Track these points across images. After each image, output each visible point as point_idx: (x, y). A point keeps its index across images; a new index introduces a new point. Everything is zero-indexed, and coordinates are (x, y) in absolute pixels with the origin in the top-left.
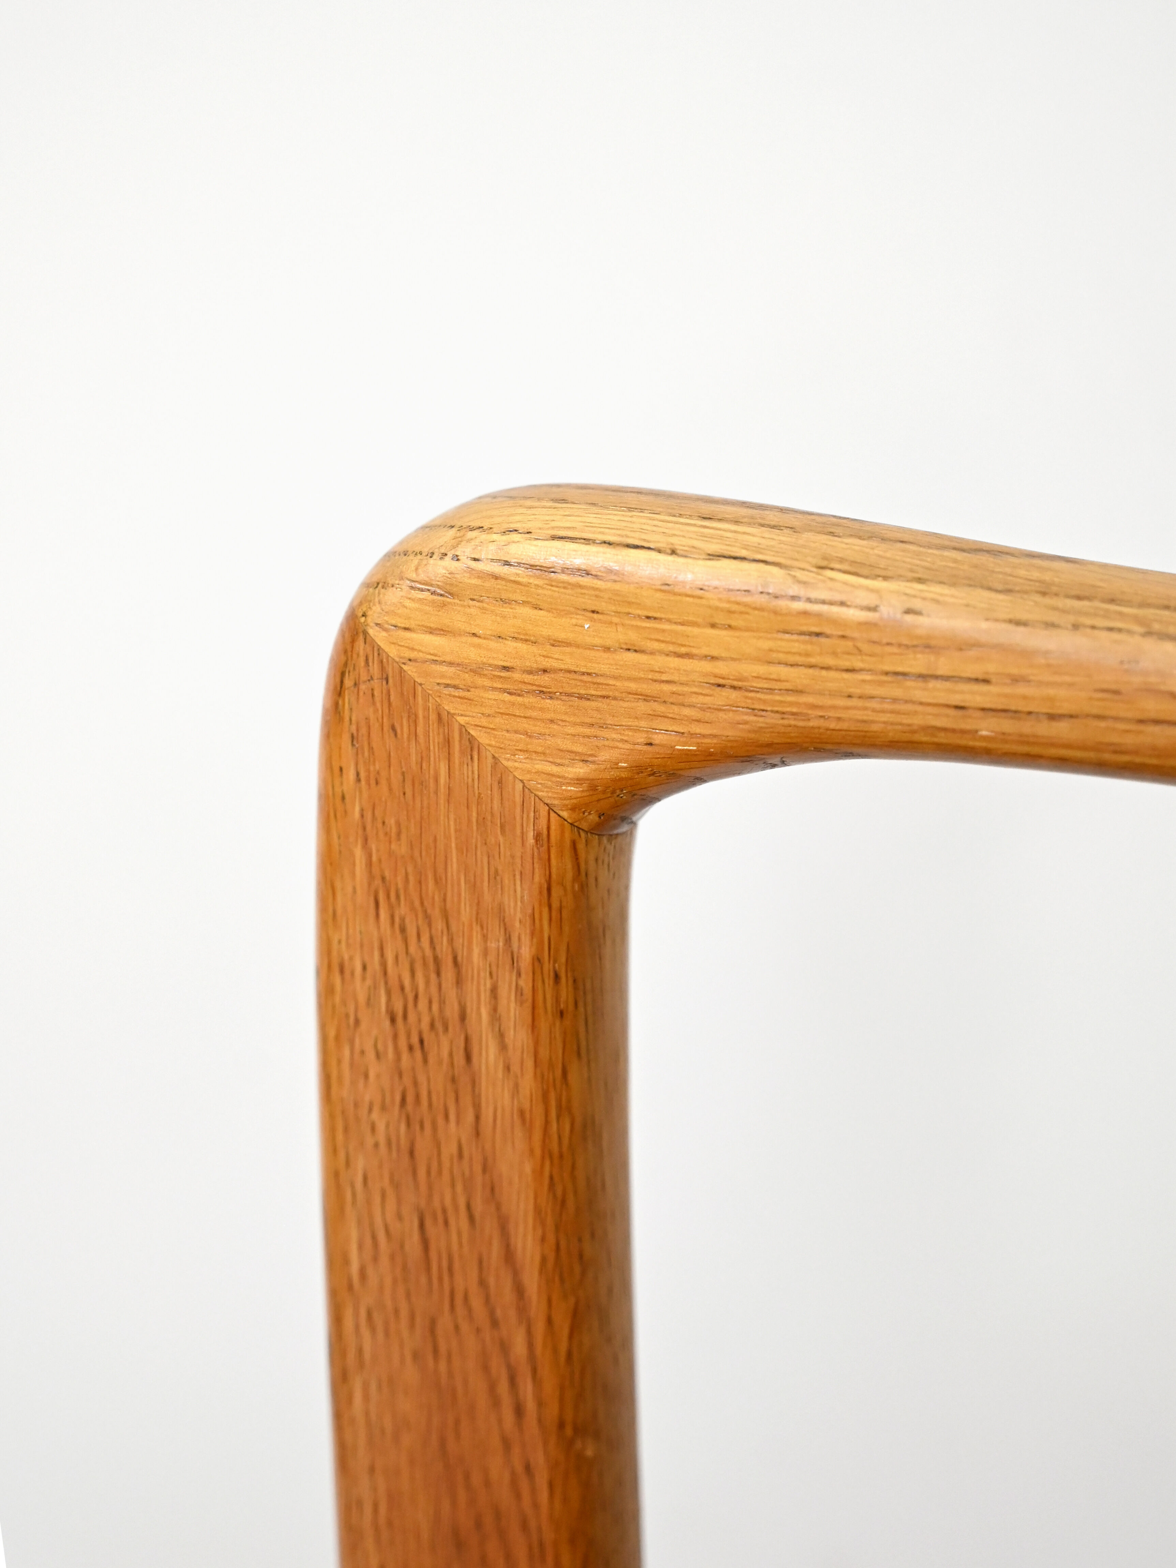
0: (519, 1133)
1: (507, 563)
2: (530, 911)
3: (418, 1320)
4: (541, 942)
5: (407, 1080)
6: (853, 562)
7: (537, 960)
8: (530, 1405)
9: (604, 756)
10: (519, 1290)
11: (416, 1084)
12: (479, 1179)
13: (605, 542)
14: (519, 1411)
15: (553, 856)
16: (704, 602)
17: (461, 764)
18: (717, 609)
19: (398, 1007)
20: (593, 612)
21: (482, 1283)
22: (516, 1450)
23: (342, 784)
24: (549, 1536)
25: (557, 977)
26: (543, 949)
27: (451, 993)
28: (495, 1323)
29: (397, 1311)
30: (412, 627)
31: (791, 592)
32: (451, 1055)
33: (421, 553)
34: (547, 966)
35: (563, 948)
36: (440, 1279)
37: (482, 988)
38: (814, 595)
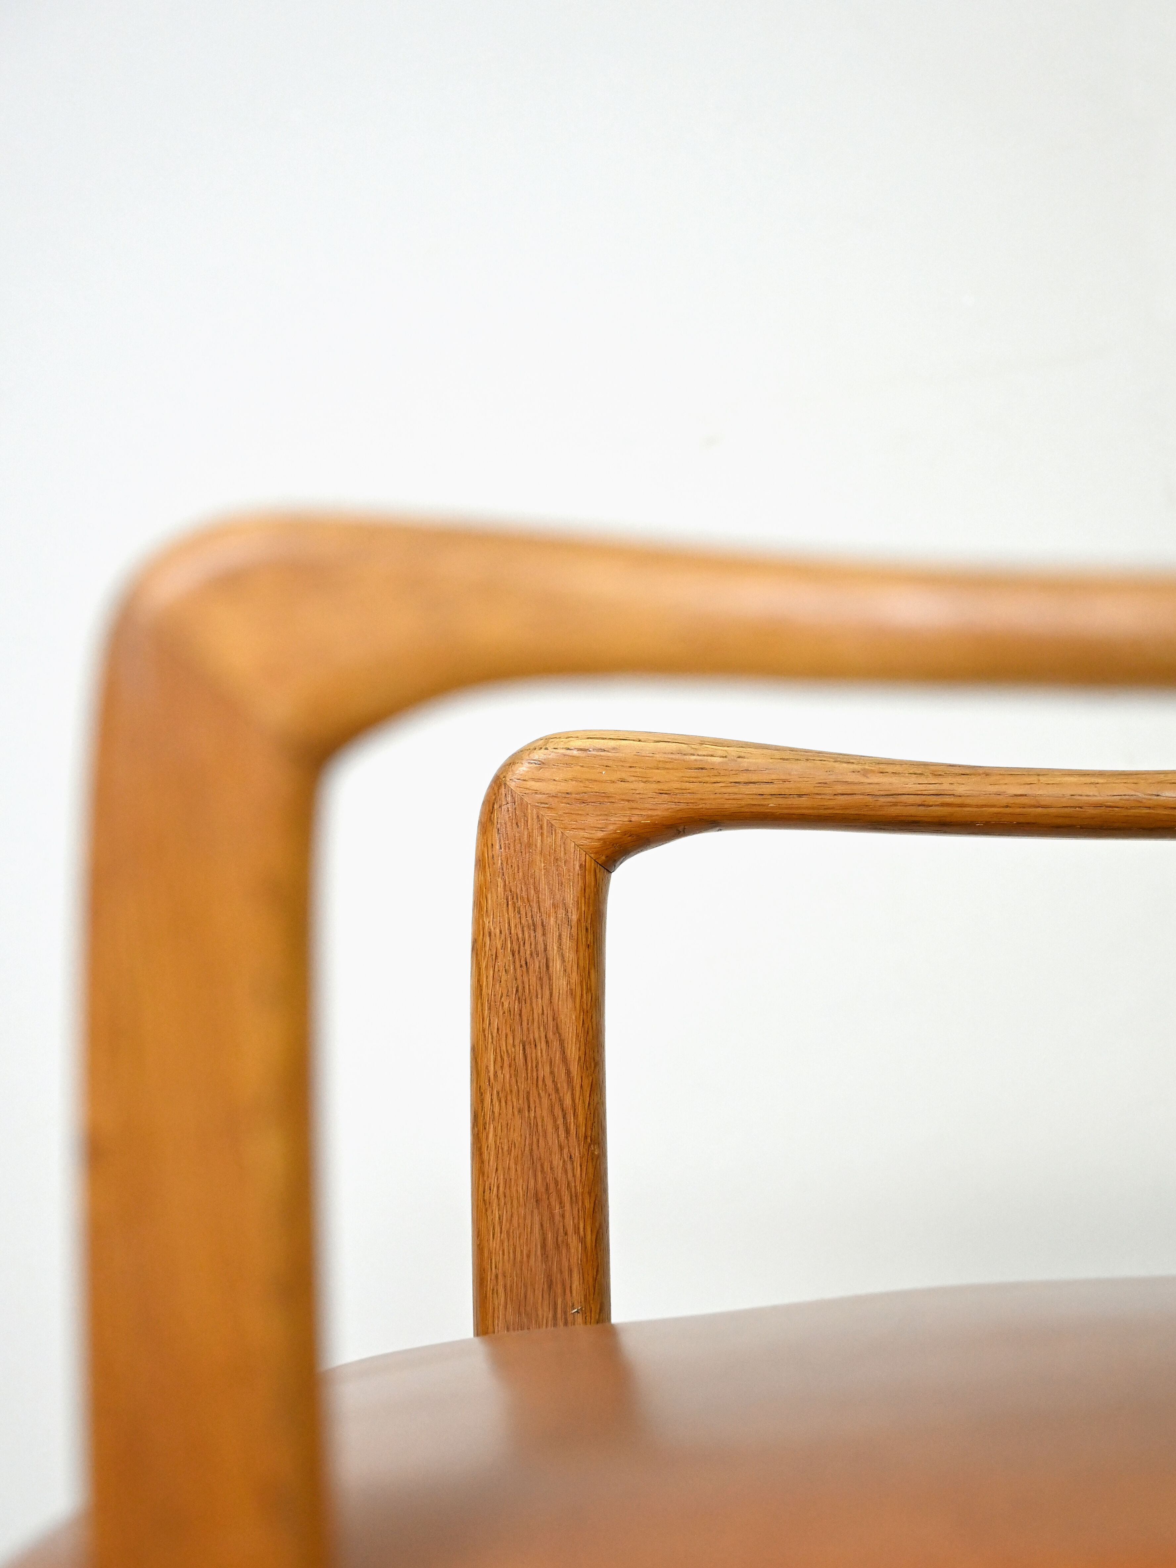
0: (569, 999)
1: (568, 749)
2: (576, 900)
3: (521, 1093)
4: (581, 913)
5: (519, 982)
6: (713, 742)
7: (579, 920)
8: (572, 1128)
9: (611, 827)
10: (568, 1073)
11: (523, 983)
12: (551, 1023)
13: (610, 739)
14: (567, 1132)
15: (587, 874)
16: (654, 758)
17: (547, 837)
18: (660, 761)
19: (516, 948)
20: (607, 766)
21: (552, 1073)
22: (566, 1151)
23: (492, 851)
24: (579, 1189)
25: (587, 929)
26: (582, 916)
27: (540, 939)
28: (557, 1090)
29: (511, 1091)
30: (527, 779)
31: (691, 752)
32: (539, 968)
33: (530, 749)
34: (583, 924)
35: (590, 917)
36: (532, 1071)
37: (555, 936)
38: (700, 753)
